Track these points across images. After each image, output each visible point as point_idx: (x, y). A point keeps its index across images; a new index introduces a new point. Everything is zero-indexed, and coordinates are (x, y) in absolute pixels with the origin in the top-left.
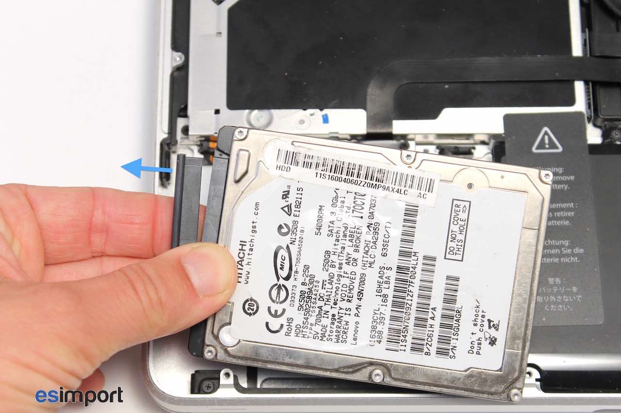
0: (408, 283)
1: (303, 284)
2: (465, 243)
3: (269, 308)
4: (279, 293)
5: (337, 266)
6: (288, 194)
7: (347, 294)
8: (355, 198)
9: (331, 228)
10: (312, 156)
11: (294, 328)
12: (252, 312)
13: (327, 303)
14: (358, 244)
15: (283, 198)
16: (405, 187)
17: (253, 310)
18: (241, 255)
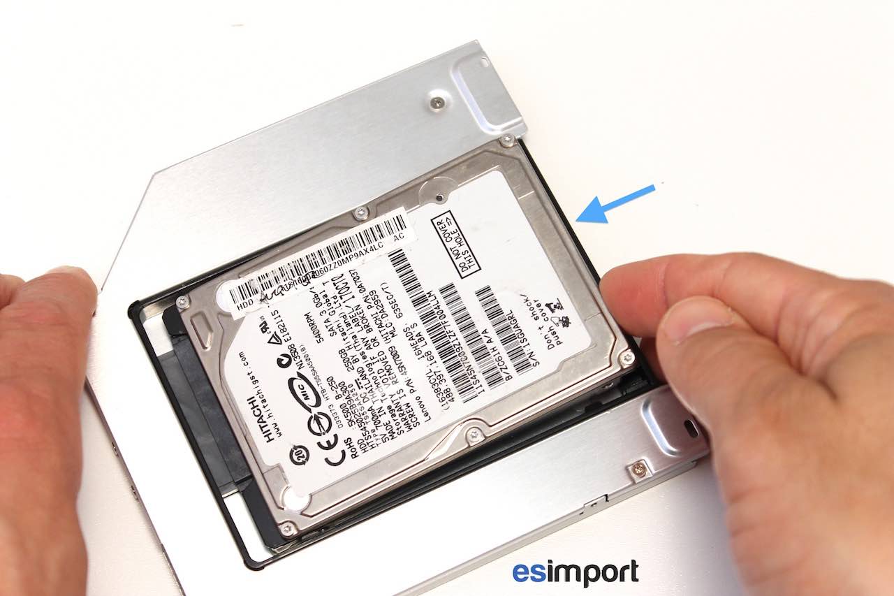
0: (442, 326)
1: (338, 397)
2: (471, 251)
3: (319, 444)
4: (319, 423)
5: (360, 357)
6: (266, 325)
7: (387, 377)
8: (335, 284)
9: (329, 328)
10: (266, 274)
11: (357, 446)
12: (304, 459)
13: (374, 400)
14: (367, 324)
15: (263, 332)
16: (376, 240)
17: (303, 457)
18: (257, 413)
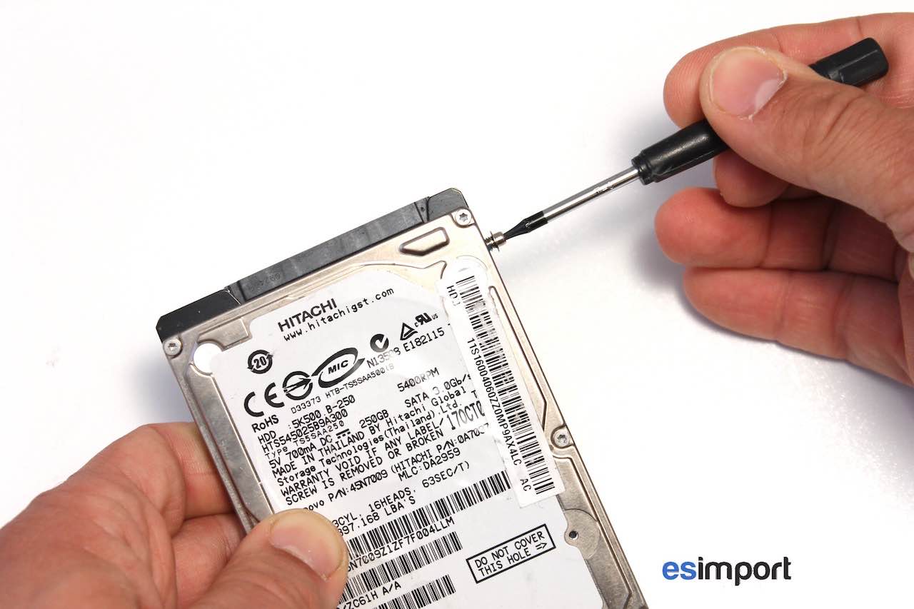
0: (409, 535)
1: (329, 408)
2: (501, 572)
3: (273, 385)
4: (298, 385)
5: (377, 435)
6: (427, 321)
7: (350, 468)
8: (472, 405)
9: (417, 399)
10: (491, 322)
11: (267, 430)
13: (323, 451)
14: (418, 444)
15: (417, 318)
16: (523, 457)
17: (258, 366)
18: (316, 311)
